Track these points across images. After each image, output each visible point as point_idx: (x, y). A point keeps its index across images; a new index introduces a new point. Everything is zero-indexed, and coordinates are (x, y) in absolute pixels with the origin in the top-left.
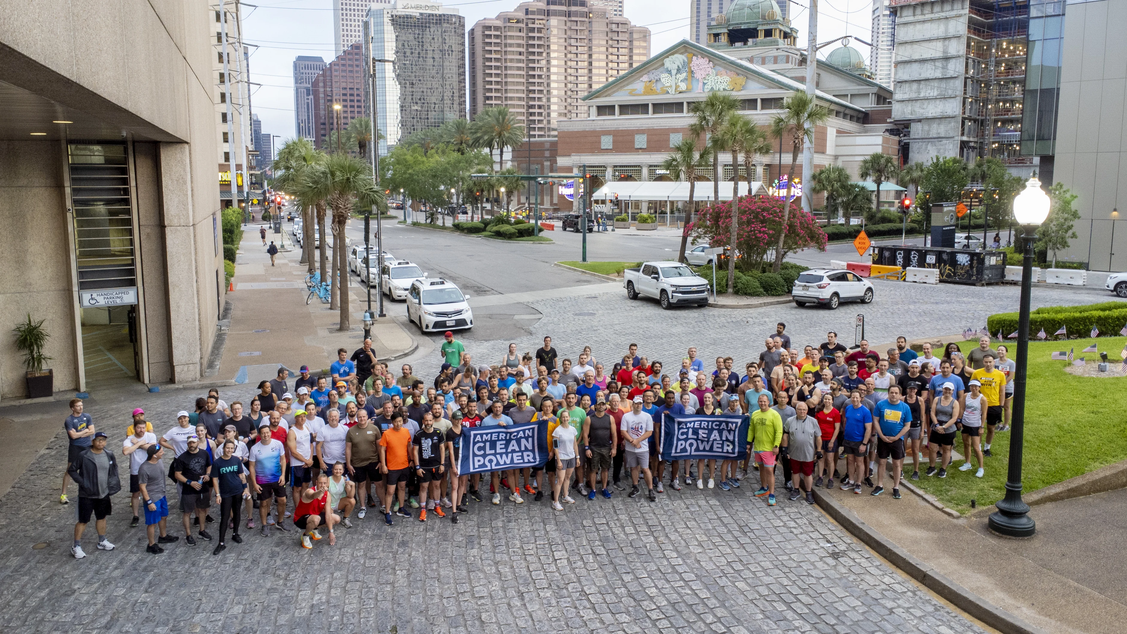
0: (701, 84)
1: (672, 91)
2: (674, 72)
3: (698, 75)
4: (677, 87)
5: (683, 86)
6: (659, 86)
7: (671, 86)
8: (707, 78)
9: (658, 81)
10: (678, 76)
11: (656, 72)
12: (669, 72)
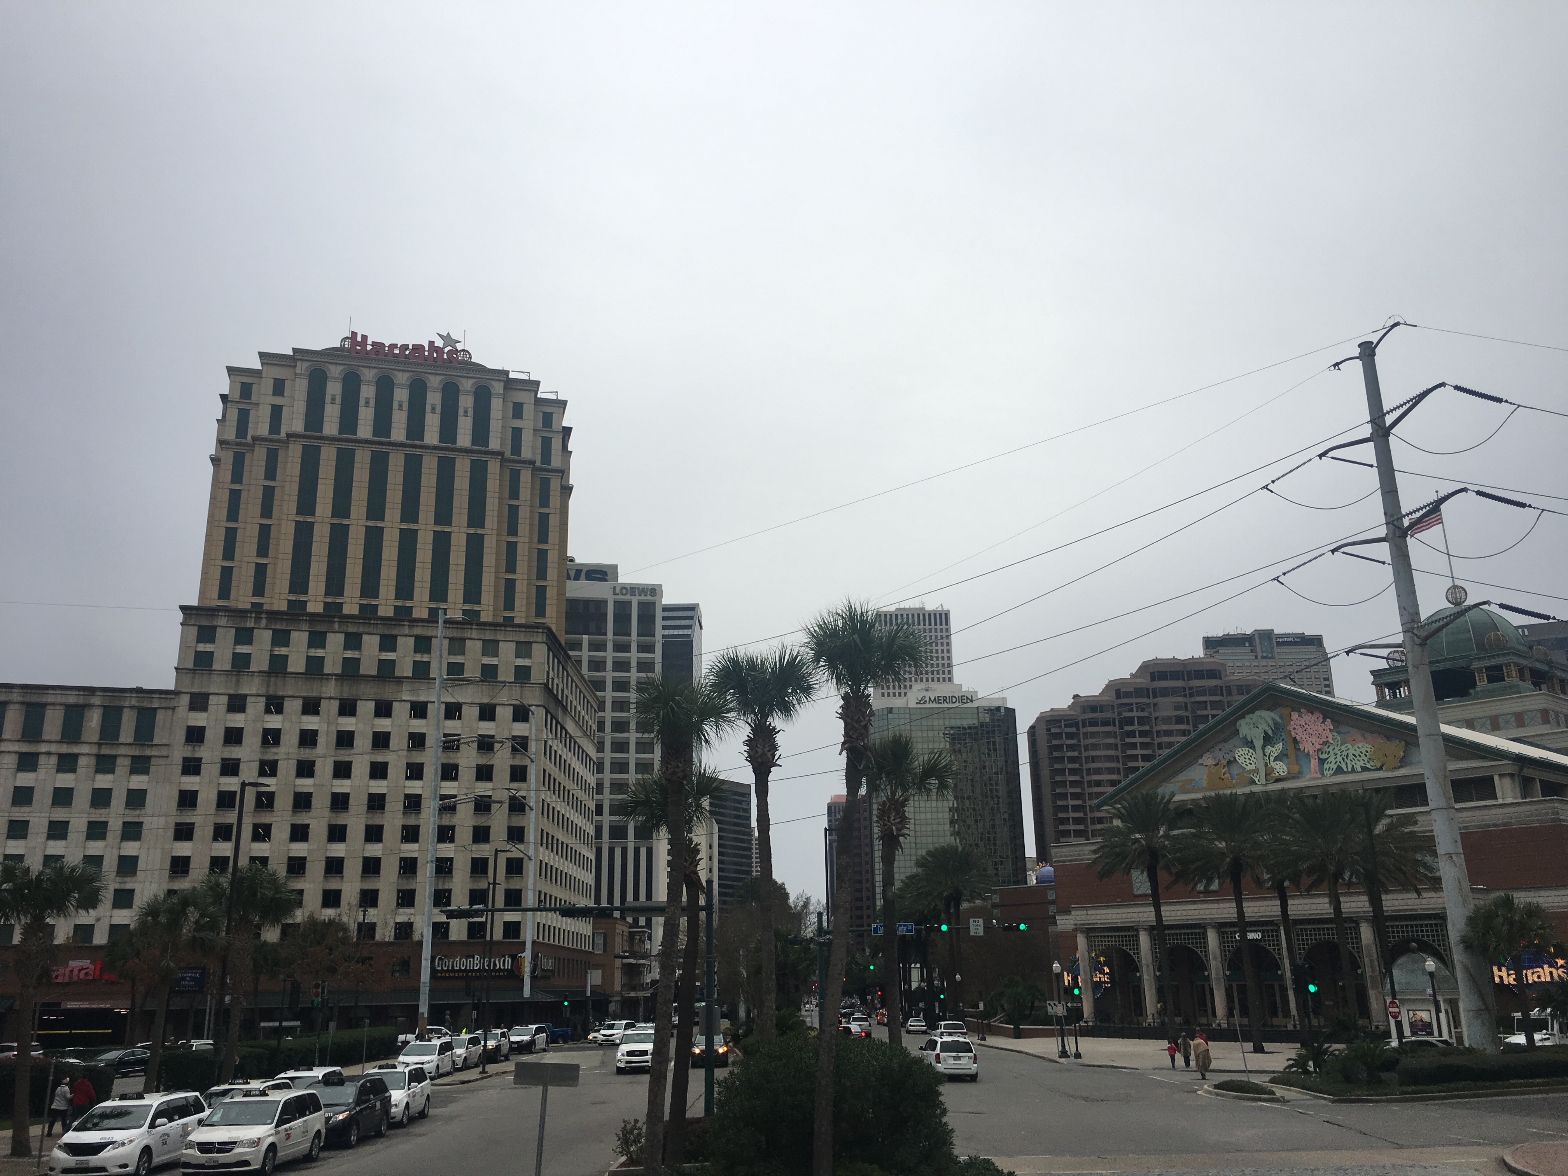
0: (1314, 763)
1: (1260, 778)
2: (1259, 743)
3: (1307, 746)
4: (1269, 772)
5: (1281, 768)
6: (1235, 770)
7: (1257, 771)
8: (1326, 748)
9: (1232, 762)
10: (1269, 749)
11: (1227, 746)
12: (1251, 745)
